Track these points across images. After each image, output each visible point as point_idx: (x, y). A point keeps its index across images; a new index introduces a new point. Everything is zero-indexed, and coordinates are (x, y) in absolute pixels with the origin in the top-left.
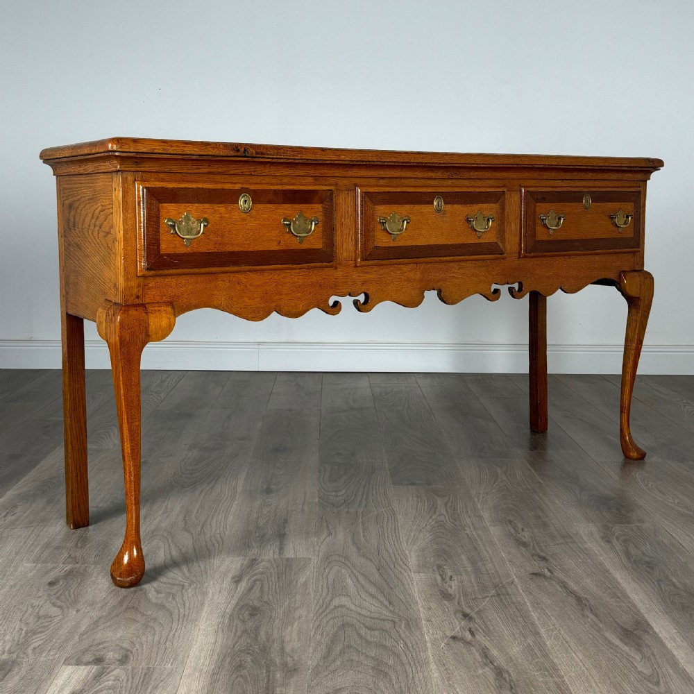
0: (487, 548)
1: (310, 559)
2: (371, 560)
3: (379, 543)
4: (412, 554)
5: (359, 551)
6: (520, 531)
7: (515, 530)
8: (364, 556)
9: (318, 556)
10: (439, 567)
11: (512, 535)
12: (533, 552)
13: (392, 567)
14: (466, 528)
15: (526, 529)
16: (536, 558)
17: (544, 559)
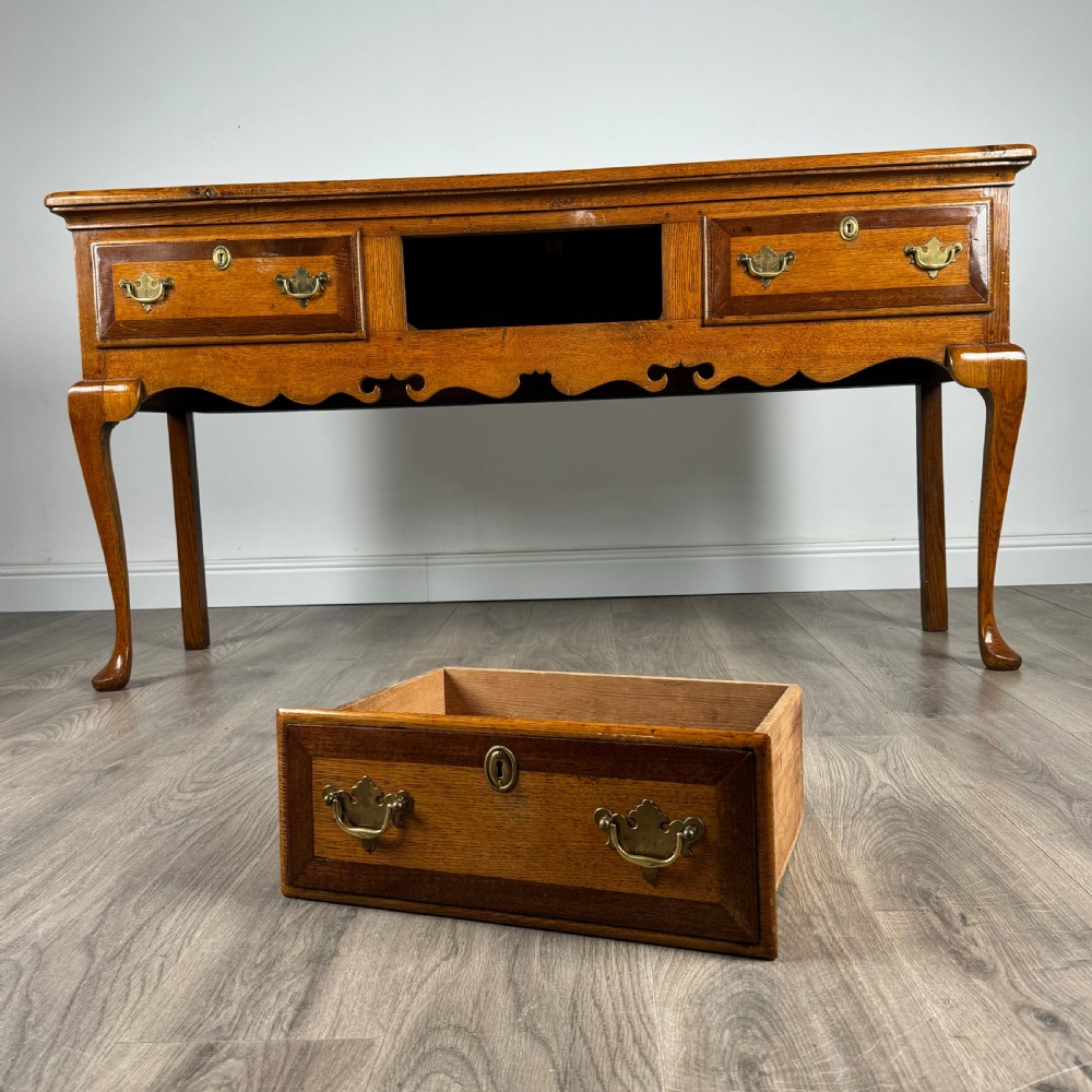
0: (882, 986)
1: (370, 1044)
2: (545, 1043)
3: (577, 981)
4: (669, 1014)
5: (519, 1007)
6: (957, 923)
7: (943, 919)
8: (530, 1029)
9: (398, 1032)
10: (748, 1065)
11: (939, 937)
12: (1015, 996)
13: (606, 1068)
14: (815, 920)
15: (972, 918)
16: (1029, 1018)
17: (1051, 1021)
